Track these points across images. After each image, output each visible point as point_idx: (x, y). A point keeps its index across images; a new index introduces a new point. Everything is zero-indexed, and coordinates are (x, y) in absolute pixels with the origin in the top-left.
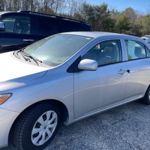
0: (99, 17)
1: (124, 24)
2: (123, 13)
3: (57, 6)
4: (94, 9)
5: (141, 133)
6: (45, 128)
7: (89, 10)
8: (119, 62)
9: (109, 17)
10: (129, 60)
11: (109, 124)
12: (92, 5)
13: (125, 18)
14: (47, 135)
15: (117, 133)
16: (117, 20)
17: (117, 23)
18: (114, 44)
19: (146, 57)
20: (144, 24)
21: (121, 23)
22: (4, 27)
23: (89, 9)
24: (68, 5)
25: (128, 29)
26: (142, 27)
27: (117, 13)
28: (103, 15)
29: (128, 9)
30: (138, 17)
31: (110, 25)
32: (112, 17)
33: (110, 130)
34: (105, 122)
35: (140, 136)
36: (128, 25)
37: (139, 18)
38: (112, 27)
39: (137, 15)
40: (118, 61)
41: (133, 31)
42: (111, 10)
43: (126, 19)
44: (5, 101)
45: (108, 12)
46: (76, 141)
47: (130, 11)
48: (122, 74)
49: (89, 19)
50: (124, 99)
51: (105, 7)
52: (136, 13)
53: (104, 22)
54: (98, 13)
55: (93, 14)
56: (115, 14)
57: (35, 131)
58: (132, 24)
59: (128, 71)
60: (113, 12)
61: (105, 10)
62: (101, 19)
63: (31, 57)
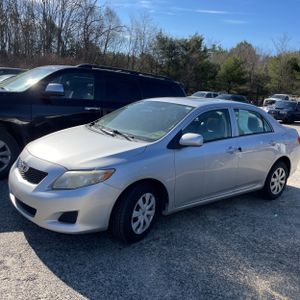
0: (188, 61)
1: (236, 73)
2: (232, 51)
3: (108, 40)
4: (177, 44)
6: (143, 214)
7: (168, 46)
8: (229, 138)
9: (206, 60)
10: (240, 136)
12: (174, 39)
13: (236, 61)
14: (145, 223)
16: (222, 66)
17: (222, 72)
18: (220, 113)
19: (264, 132)
20: (272, 74)
21: (228, 72)
22: (62, 90)
23: (167, 44)
24: (128, 37)
25: (243, 82)
26: (268, 79)
27: (222, 52)
28: (195, 56)
29: (242, 43)
30: (261, 59)
31: (210, 75)
32: (212, 59)
36: (242, 74)
37: (263, 62)
38: (212, 78)
39: (259, 56)
41: (252, 87)
42: (209, 47)
43: (237, 64)
45: (205, 50)
47: (244, 47)
48: (232, 153)
49: (169, 64)
51: (198, 42)
52: (257, 53)
53: (196, 70)
54: (185, 53)
55: (175, 54)
56: (218, 53)
57: (135, 214)
58: (250, 73)
59: (240, 149)
60: (213, 49)
61: (200, 46)
62: (191, 64)
63: (116, 132)
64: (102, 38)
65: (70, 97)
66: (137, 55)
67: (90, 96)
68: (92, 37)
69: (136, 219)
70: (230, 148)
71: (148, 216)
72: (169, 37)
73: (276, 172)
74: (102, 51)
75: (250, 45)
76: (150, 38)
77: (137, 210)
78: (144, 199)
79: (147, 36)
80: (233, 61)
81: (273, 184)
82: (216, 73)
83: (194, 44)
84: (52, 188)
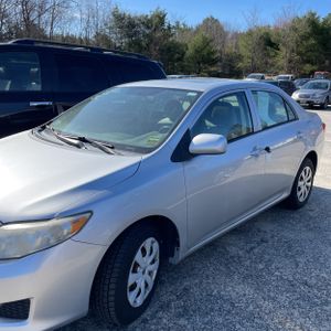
0: (152, 41)
1: (205, 52)
2: (198, 29)
3: (53, 19)
4: (137, 22)
5: (301, 260)
6: (144, 273)
7: (127, 25)
9: (171, 39)
10: (264, 129)
11: (240, 253)
12: (132, 16)
13: (205, 39)
15: (261, 266)
16: (189, 47)
17: (190, 52)
19: (289, 121)
20: (244, 51)
21: (196, 51)
24: (78, 15)
25: (213, 62)
26: (240, 58)
27: (187, 30)
28: (159, 34)
29: (208, 19)
30: (230, 36)
31: (176, 56)
32: (178, 38)
34: (233, 250)
35: (301, 265)
37: (232, 38)
38: (179, 59)
39: (227, 33)
40: (244, 133)
41: (223, 67)
42: (173, 24)
43: (207, 42)
44: (81, 228)
45: (169, 28)
46: (196, 291)
47: (211, 23)
48: (257, 156)
49: (130, 45)
50: (260, 202)
51: (161, 18)
52: (225, 29)
53: (161, 51)
54: (147, 32)
55: (136, 33)
56: (182, 31)
57: (132, 278)
58: (221, 52)
59: (268, 149)
60: (177, 27)
61: (162, 23)
62: (155, 45)
63: (83, 140)
64: (46, 17)
65: (7, 89)
66: (91, 36)
67: (35, 86)
68: (33, 16)
69: (133, 287)
70: (255, 149)
71: (150, 273)
72: (127, 14)
73: (303, 173)
74: (48, 33)
75: (216, 21)
76: (104, 15)
77: (135, 271)
78: (144, 251)
79: (101, 13)
80: (201, 39)
81: (300, 189)
82: (184, 54)
83: (156, 21)
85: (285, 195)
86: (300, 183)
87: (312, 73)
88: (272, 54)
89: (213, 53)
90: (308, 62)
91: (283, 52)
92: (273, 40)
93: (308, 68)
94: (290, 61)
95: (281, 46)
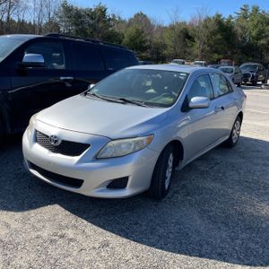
1: (138, 41)
4: (82, 13)
9: (110, 29)
10: (218, 97)
12: (79, 8)
13: (138, 30)
16: (125, 35)
17: (126, 40)
19: (230, 92)
21: (131, 40)
23: (73, 13)
24: (32, 5)
25: (145, 49)
26: (165, 47)
27: (121, 22)
28: (101, 25)
29: (138, 14)
30: (155, 28)
32: (116, 29)
33: (212, 174)
37: (157, 31)
39: (153, 26)
41: (152, 54)
42: (111, 17)
43: (139, 33)
45: (109, 20)
47: (140, 17)
49: (77, 32)
51: (102, 11)
54: (91, 22)
55: (82, 23)
56: (118, 22)
58: (151, 42)
59: (223, 108)
62: (98, 33)
70: (216, 108)
72: (74, 6)
73: (236, 125)
75: (145, 16)
80: (134, 30)
81: (234, 135)
82: (121, 41)
83: (99, 13)
84: (97, 159)
85: (227, 137)
86: (234, 131)
87: (219, 60)
88: (189, 45)
89: (144, 42)
90: (216, 52)
91: (198, 43)
92: (190, 34)
93: (216, 56)
94: (202, 51)
95: (196, 39)
